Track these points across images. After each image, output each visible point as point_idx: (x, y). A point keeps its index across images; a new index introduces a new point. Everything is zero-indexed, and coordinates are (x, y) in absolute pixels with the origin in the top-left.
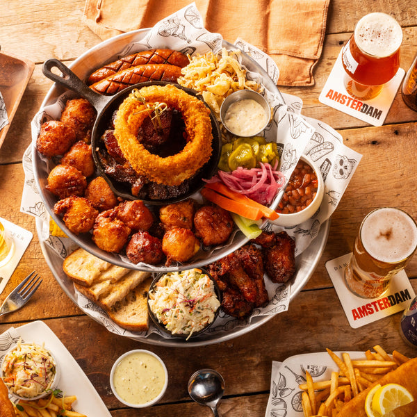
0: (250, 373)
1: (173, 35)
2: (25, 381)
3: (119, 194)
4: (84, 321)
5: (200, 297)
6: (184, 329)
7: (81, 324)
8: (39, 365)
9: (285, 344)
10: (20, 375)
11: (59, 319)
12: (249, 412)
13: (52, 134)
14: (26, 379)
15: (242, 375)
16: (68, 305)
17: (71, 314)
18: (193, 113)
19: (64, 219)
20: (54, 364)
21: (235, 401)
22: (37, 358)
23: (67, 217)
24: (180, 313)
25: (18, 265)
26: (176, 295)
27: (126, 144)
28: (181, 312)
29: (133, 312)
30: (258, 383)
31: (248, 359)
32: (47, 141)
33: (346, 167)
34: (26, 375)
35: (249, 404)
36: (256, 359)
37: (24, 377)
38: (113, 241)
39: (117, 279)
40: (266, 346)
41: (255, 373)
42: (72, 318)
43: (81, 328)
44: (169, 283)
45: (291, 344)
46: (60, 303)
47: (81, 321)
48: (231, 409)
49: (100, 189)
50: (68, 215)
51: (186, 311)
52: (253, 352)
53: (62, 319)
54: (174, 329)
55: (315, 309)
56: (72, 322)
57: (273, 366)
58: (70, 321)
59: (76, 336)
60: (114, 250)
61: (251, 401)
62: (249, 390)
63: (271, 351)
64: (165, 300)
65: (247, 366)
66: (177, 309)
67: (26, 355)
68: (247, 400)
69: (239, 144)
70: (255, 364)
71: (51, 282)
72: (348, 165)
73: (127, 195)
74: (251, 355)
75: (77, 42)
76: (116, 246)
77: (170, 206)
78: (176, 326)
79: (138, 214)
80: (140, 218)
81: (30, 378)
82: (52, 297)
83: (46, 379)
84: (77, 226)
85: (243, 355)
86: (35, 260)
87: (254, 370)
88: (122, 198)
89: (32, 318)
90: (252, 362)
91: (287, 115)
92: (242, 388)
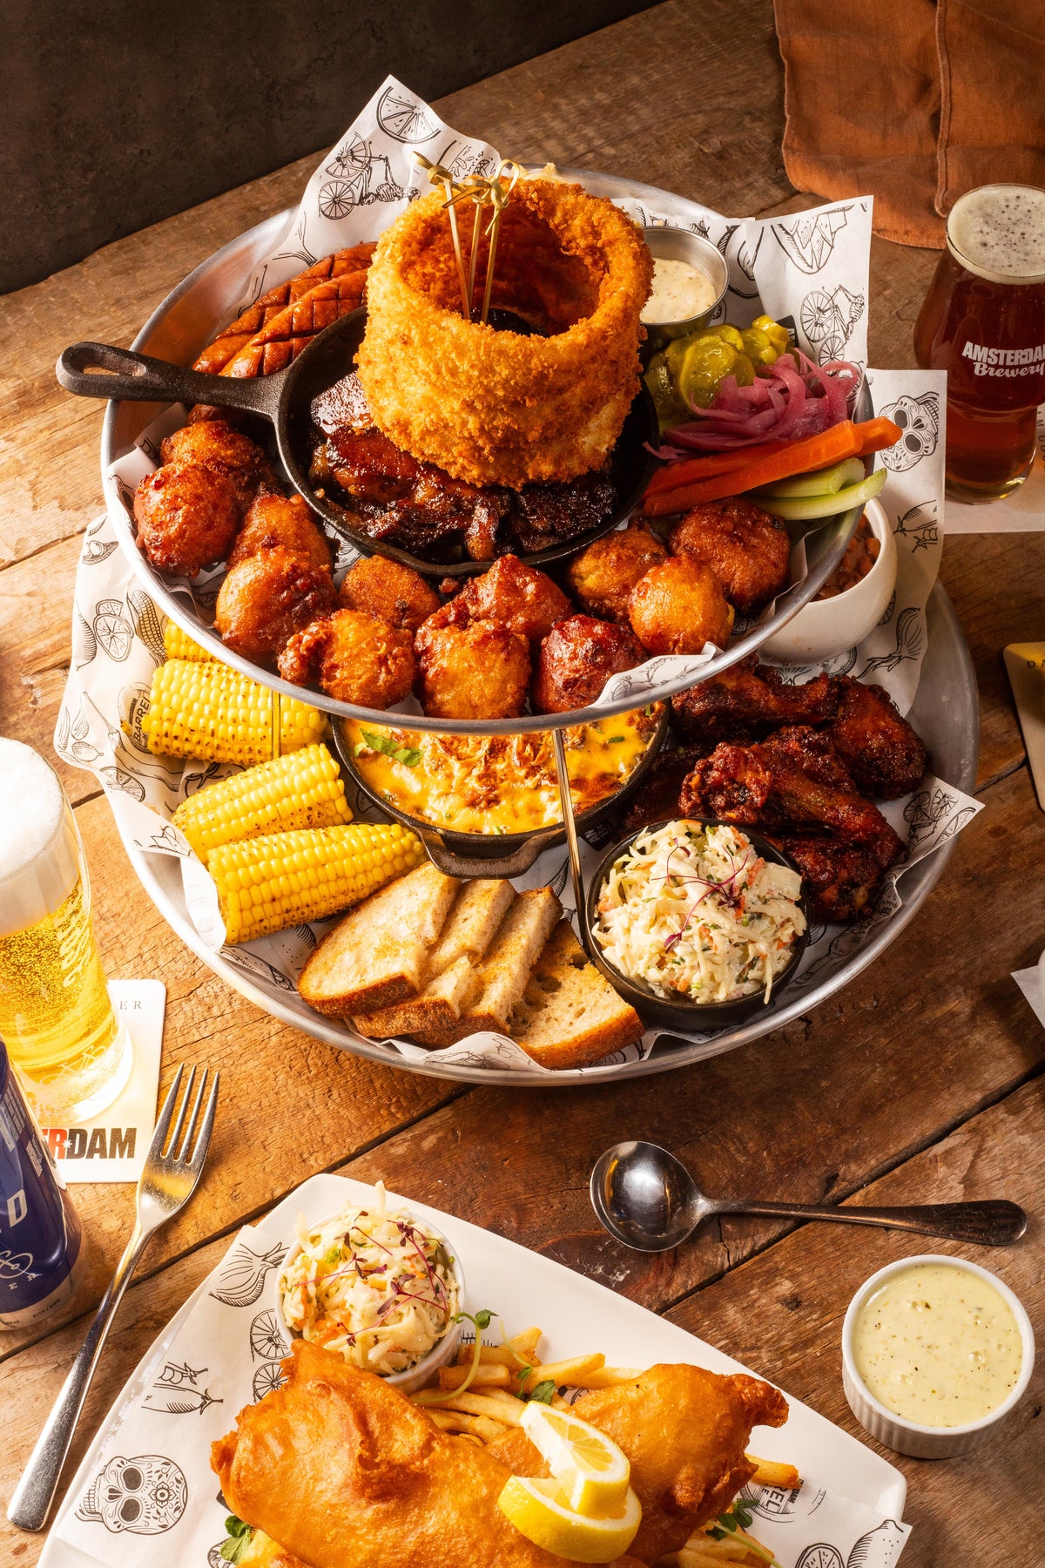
0: (965, 1044)
1: (362, 199)
2: (380, 1311)
3: (440, 570)
4: (432, 1130)
5: (740, 877)
6: (742, 979)
7: (429, 1143)
8: (400, 1252)
9: (1009, 934)
10: (356, 1298)
11: (360, 1159)
12: (1025, 1139)
13: (181, 489)
14: (380, 1303)
15: (950, 1058)
16: (365, 1110)
17: (387, 1127)
18: (575, 206)
19: (324, 683)
20: (437, 1236)
21: (974, 1131)
22: (380, 1235)
23: (334, 667)
24: (713, 933)
25: (161, 1077)
26: (677, 891)
27: (442, 340)
28: (716, 927)
29: (573, 1010)
30: (1001, 1058)
31: (938, 1014)
32: (176, 509)
33: (919, 424)
34: (377, 1293)
35: (1013, 1122)
36: (959, 1004)
37: (372, 1300)
38: (496, 674)
39: (480, 949)
40: (962, 962)
41: (978, 1037)
42: (393, 1140)
43: (436, 1153)
44: (629, 893)
45: (1023, 928)
46: (337, 1116)
47: (423, 1137)
48: (977, 1156)
49: (380, 583)
50: (335, 659)
51: (726, 922)
52: (938, 992)
53: (368, 1156)
54: (715, 989)
55: (1027, 824)
56: (400, 1150)
57: (1020, 984)
58: (392, 1150)
59: (431, 1179)
60: (509, 700)
61: (1015, 1112)
62: (991, 1085)
63: (986, 967)
64: (653, 925)
65: (945, 1031)
66: (696, 927)
67: (347, 1236)
68: (1000, 1113)
69: (682, 350)
70: (963, 1018)
71: (281, 1077)
72: (921, 413)
73: (463, 567)
74: (941, 1001)
75: (35, 507)
76: (511, 687)
77: (595, 546)
78: (718, 978)
79: (525, 584)
80: (537, 595)
81: (390, 1293)
82: (308, 1113)
83: (437, 1290)
84: (374, 679)
85: (920, 1011)
86: (203, 1043)
87: (970, 1033)
88: (454, 577)
89: (278, 1193)
90: (953, 1015)
91: (768, 230)
92: (968, 1089)
